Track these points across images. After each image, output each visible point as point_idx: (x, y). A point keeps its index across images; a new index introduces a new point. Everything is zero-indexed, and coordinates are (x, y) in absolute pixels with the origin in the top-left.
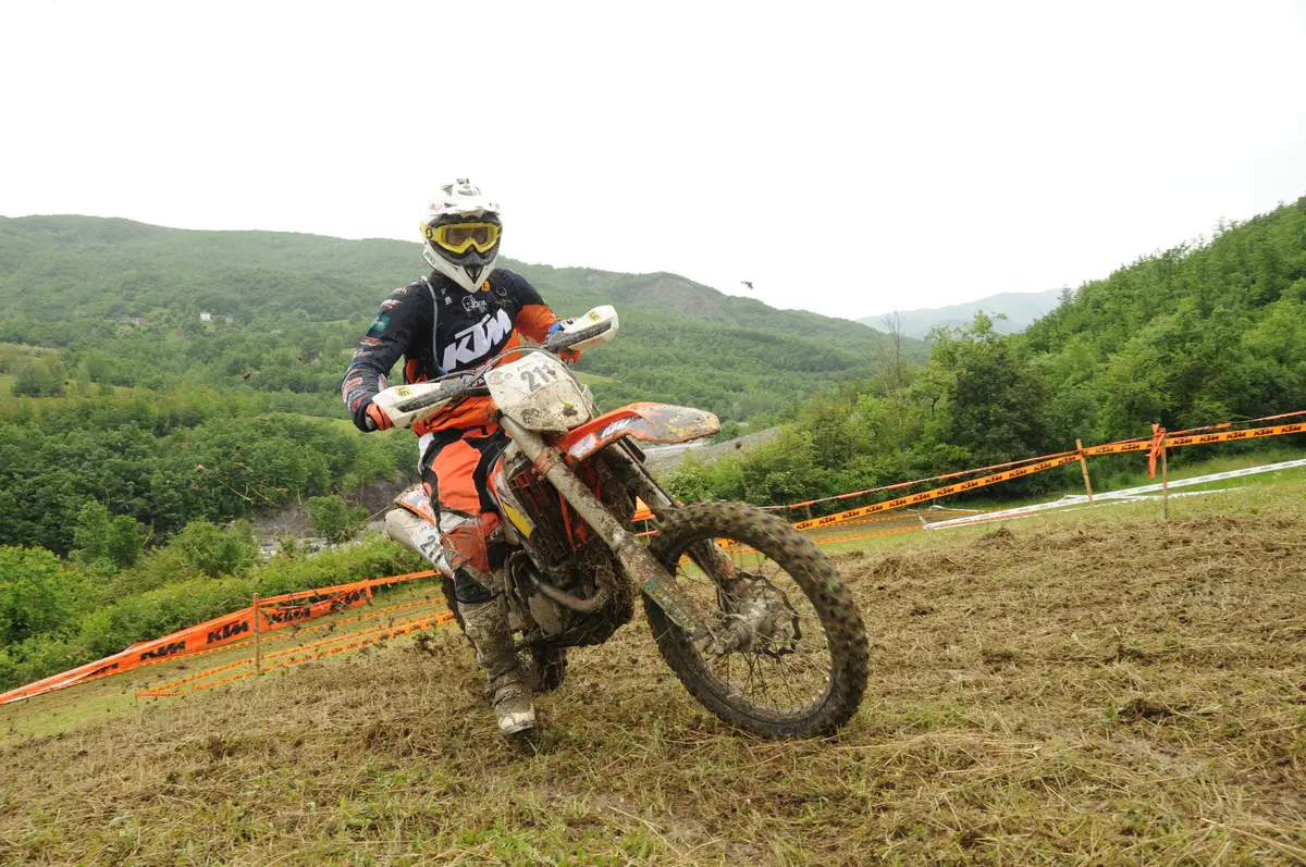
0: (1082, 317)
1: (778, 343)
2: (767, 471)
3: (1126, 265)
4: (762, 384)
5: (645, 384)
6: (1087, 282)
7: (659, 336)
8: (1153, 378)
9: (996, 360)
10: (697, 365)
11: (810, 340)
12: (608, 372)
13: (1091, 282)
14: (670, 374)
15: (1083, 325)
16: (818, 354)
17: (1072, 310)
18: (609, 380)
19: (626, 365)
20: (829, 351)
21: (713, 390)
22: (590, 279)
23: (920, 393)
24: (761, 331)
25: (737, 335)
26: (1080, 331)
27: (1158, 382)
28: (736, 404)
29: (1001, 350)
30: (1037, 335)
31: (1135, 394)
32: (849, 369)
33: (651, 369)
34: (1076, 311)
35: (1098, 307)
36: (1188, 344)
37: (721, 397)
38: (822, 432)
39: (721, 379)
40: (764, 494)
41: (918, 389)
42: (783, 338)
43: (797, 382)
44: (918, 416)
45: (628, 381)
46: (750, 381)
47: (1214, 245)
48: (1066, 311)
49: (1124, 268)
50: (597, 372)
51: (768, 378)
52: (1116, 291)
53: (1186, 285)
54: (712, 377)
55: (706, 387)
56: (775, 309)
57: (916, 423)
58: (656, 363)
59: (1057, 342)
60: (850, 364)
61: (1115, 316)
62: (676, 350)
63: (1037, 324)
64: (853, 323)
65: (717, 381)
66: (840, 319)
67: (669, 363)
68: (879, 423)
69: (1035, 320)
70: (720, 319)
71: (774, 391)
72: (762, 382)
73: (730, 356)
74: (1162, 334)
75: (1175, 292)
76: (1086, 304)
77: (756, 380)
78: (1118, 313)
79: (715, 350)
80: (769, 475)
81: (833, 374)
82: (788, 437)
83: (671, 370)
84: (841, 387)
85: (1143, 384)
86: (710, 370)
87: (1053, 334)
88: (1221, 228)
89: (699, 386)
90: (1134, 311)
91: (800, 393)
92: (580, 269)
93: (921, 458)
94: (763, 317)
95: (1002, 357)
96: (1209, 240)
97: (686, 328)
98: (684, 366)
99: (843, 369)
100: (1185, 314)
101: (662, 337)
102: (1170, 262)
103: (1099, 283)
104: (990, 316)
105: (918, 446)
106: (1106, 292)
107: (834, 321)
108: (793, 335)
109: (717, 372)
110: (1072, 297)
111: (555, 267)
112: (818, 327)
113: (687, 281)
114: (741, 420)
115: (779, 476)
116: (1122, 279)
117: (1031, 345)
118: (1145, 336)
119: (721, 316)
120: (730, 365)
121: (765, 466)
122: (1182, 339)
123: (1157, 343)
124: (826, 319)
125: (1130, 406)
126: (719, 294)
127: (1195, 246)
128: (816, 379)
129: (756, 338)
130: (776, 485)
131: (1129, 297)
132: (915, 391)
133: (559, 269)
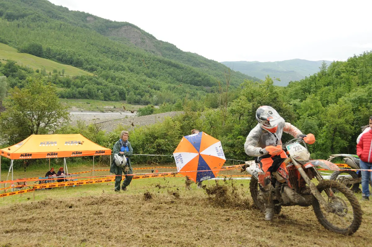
0: (329, 79)
1: (180, 68)
2: (157, 138)
4: (169, 88)
5: (110, 79)
7: (121, 56)
8: (348, 118)
9: (272, 100)
10: (138, 73)
11: (196, 69)
12: (92, 70)
14: (123, 76)
15: (329, 83)
16: (200, 77)
17: (326, 75)
18: (91, 74)
19: (102, 68)
20: (205, 76)
21: (144, 88)
22: (88, 19)
23: (234, 111)
24: (173, 61)
25: (160, 61)
26: (328, 85)
27: (350, 120)
28: (155, 96)
29: (275, 95)
30: (306, 85)
31: (337, 124)
32: (214, 87)
33: (114, 72)
34: (327, 76)
35: (339, 75)
36: (369, 104)
37: (148, 92)
38: (186, 122)
39: (149, 83)
40: (153, 149)
41: (234, 108)
42: (183, 66)
43: (188, 90)
44: (232, 121)
45: (101, 76)
46: (164, 85)
48: (323, 74)
50: (86, 69)
51: (173, 85)
54: (145, 81)
55: (141, 85)
56: (182, 51)
57: (231, 124)
58: (117, 69)
59: (315, 90)
60: (214, 84)
61: (346, 80)
62: (128, 64)
63: (307, 79)
64: (220, 63)
65: (146, 83)
66: (213, 61)
67: (124, 70)
68: (213, 122)
69: (306, 77)
70: (153, 52)
71: (175, 92)
72: (169, 87)
73: (155, 72)
76: (333, 72)
77: (167, 85)
78: (348, 79)
79: (148, 67)
80: (157, 140)
81: (206, 88)
82: (169, 123)
83: (124, 74)
84: (207, 96)
85: (342, 120)
86: (144, 77)
87: (313, 85)
89: (138, 84)
90: (356, 79)
91: (188, 95)
92: (83, 13)
93: (231, 142)
94: (175, 54)
95: (275, 99)
97: (135, 54)
98: (131, 73)
99: (211, 86)
101: (122, 56)
103: (341, 63)
104: (273, 79)
105: (230, 136)
106: (344, 68)
107: (211, 61)
108: (188, 66)
109: (148, 79)
110: (327, 68)
111: (70, 10)
112: (202, 63)
113: (139, 29)
114: (156, 105)
115: (161, 141)
116: (353, 63)
117: (302, 89)
119: (154, 50)
120: (155, 76)
121: (156, 135)
123: (354, 101)
124: (206, 60)
125: (335, 130)
126: (154, 38)
128: (197, 89)
129: (170, 64)
130: (159, 145)
131: (355, 72)
132: (232, 109)
133: (72, 11)
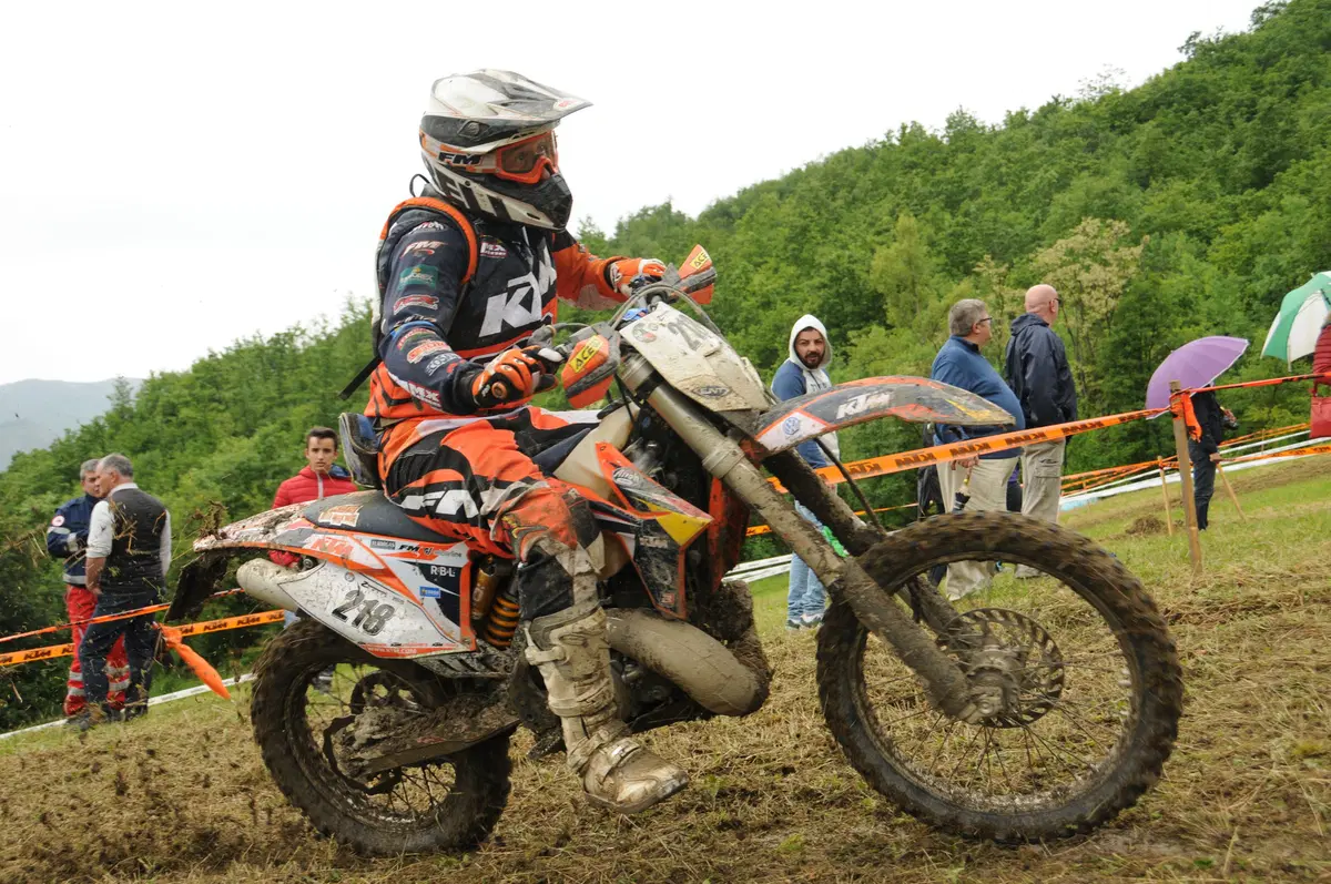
0: (145, 430)
3: (216, 351)
6: (157, 375)
13: (162, 374)
15: (148, 442)
17: (131, 417)
26: (143, 450)
34: (136, 420)
35: (173, 415)
47: (341, 332)
48: (123, 416)
49: (212, 356)
52: (197, 391)
53: (303, 387)
61: (197, 429)
69: (68, 431)
74: (233, 467)
75: (287, 397)
76: (154, 407)
78: (203, 426)
88: (351, 308)
90: (226, 421)
96: (334, 325)
100: (266, 436)
102: (281, 351)
103: (173, 375)
106: (186, 392)
110: (132, 396)
116: (210, 374)
117: (60, 471)
118: (212, 467)
122: (262, 473)
123: (226, 480)
127: (313, 331)
131: (220, 401)
